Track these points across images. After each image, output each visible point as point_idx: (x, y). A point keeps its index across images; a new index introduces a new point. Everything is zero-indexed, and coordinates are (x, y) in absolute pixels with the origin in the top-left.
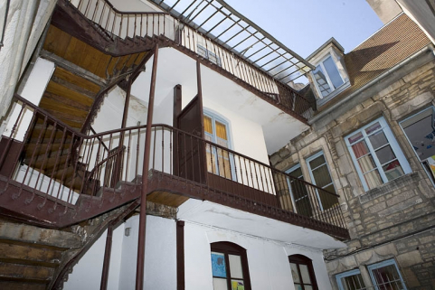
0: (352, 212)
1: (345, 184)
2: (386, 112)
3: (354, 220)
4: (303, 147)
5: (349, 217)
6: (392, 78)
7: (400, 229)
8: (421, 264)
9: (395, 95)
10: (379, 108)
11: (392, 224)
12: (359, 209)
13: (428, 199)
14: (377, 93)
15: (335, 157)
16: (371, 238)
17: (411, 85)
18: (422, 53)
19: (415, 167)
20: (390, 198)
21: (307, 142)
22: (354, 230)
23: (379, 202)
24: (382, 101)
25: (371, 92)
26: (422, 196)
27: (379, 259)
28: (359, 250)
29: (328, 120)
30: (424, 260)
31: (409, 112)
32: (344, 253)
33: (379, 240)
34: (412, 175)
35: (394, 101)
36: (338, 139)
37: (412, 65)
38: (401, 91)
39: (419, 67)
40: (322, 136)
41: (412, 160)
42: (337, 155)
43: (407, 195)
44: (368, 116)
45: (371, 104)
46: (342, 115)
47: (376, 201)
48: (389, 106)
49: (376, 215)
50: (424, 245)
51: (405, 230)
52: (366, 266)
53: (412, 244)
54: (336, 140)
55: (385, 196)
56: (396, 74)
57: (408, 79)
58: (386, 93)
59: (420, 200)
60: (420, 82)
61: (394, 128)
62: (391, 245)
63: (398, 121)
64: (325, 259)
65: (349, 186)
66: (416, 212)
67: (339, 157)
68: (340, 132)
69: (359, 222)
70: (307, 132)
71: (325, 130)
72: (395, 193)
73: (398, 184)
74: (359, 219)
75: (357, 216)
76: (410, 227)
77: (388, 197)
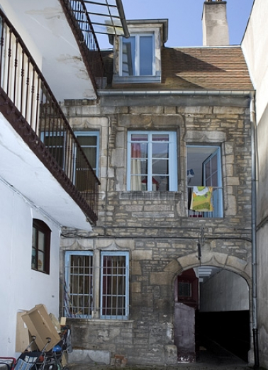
0: (107, 203)
1: (111, 175)
2: (182, 130)
3: (107, 211)
4: (77, 115)
5: (103, 206)
6: (205, 101)
7: (145, 231)
8: (150, 260)
9: (198, 119)
10: (178, 122)
11: (140, 225)
12: (116, 203)
13: (178, 217)
14: (184, 105)
15: (111, 145)
16: (115, 230)
17: (216, 118)
18: (243, 95)
19: (182, 189)
20: (149, 205)
21: (85, 113)
22: (103, 219)
23: (137, 204)
24: (184, 117)
25: (180, 101)
26: (176, 213)
27: (115, 249)
28: (100, 237)
29: (121, 103)
30: (153, 258)
31: (201, 141)
32: (84, 235)
33: (123, 234)
34: (176, 194)
35: (194, 123)
36: (123, 129)
37: (228, 100)
38: (204, 118)
39: (232, 106)
40: (106, 116)
41: (182, 182)
42: (114, 144)
43: (165, 208)
44: (164, 123)
45: (173, 113)
46: (139, 106)
47: (135, 202)
48: (187, 126)
49: (130, 213)
50: (159, 248)
51: (149, 233)
52: (101, 251)
53: (149, 245)
54: (120, 129)
55: (145, 201)
56: (211, 100)
57: (217, 111)
58: (191, 111)
59: (173, 216)
60: (224, 120)
61: (181, 148)
62: (132, 242)
63: (188, 143)
64: (61, 235)
65: (114, 179)
66: (165, 223)
67: (115, 147)
68: (128, 122)
69: (111, 214)
70: (90, 102)
71: (112, 111)
72: (155, 202)
73: (161, 196)
74: (111, 211)
75: (111, 208)
76: (155, 233)
77: (147, 203)
